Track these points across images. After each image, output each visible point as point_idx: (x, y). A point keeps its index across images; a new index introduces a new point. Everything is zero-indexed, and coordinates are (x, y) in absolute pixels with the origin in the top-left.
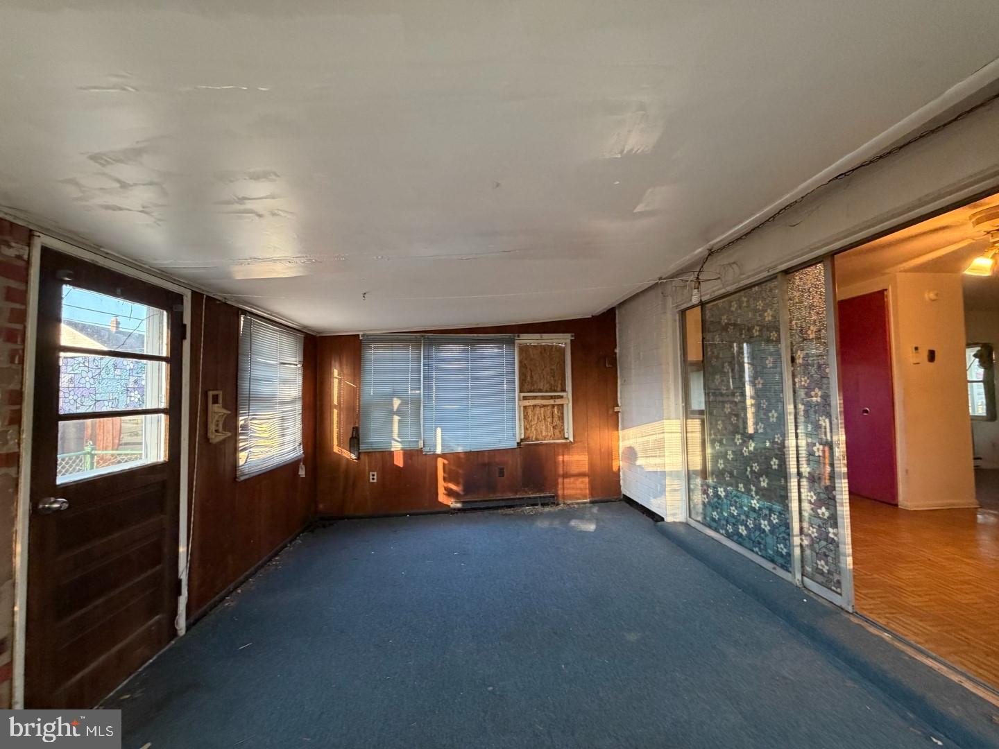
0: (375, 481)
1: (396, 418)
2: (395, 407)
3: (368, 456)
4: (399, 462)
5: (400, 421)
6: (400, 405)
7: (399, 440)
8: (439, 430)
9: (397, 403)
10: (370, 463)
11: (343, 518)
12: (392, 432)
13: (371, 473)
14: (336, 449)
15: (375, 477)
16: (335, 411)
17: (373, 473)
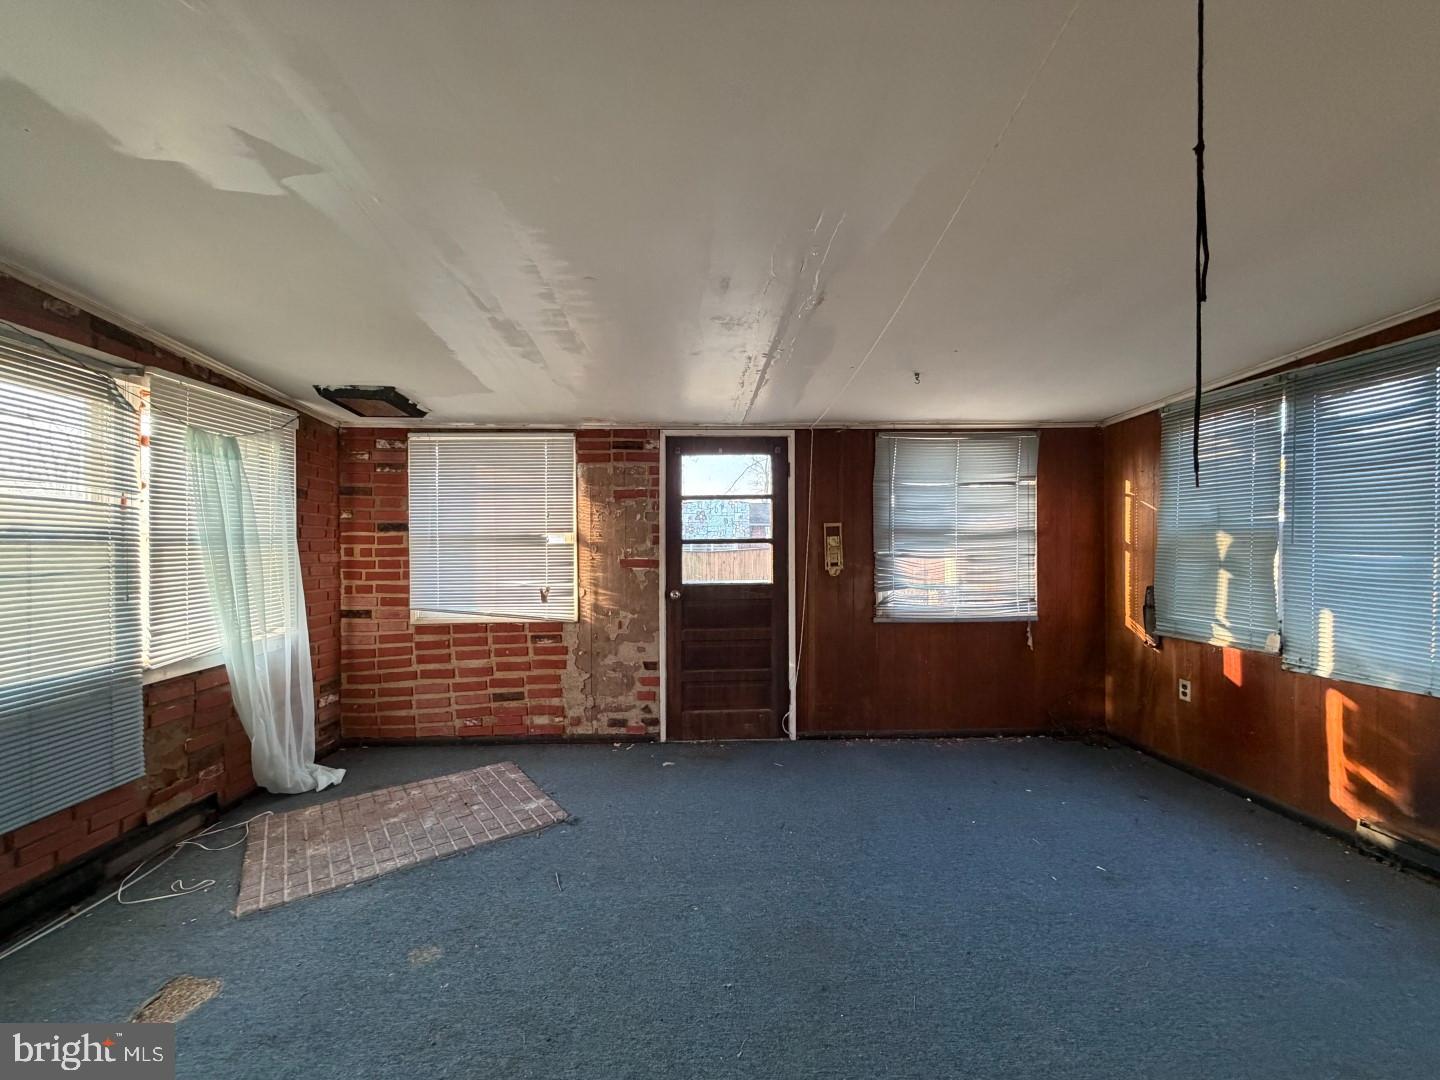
0: (1188, 699)
1: (1224, 576)
2: (1222, 554)
3: (1176, 646)
4: (1233, 672)
5: (1231, 582)
6: (1231, 546)
7: (1228, 624)
8: (1327, 618)
9: (1224, 541)
10: (1180, 660)
11: (1135, 747)
12: (1213, 604)
13: (1182, 682)
14: (1128, 622)
15: (1188, 691)
16: (1128, 555)
17: (1185, 682)
